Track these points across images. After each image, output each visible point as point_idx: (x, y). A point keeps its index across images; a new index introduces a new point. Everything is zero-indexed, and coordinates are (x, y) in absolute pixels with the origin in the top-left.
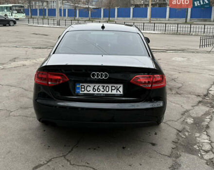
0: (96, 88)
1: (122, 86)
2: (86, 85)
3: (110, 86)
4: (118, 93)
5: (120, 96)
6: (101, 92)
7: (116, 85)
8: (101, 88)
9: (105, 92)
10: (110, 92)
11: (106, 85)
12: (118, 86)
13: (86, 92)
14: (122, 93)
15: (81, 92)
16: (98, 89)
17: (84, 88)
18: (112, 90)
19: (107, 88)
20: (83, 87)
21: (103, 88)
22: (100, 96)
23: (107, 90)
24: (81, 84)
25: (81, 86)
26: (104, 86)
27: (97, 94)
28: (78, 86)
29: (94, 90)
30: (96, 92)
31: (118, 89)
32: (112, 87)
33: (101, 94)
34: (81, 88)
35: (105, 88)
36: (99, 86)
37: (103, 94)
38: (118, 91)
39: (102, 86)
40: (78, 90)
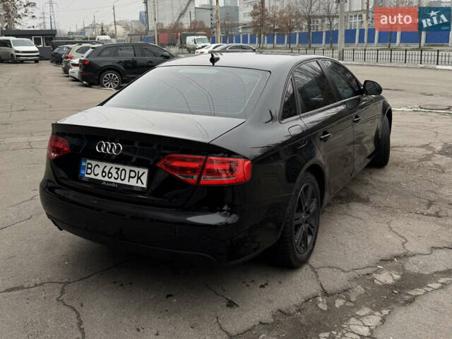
0: (107, 170)
1: (146, 171)
2: (94, 163)
3: (128, 168)
4: (139, 184)
5: (142, 191)
6: (112, 180)
7: (136, 169)
8: (114, 171)
9: (119, 181)
10: (126, 182)
11: (121, 167)
12: (141, 170)
13: (92, 176)
14: (145, 186)
15: (86, 176)
16: (109, 173)
17: (91, 169)
18: (130, 177)
19: (123, 172)
20: (90, 166)
21: (117, 173)
22: (111, 186)
23: (123, 178)
24: (88, 161)
25: (88, 164)
26: (118, 169)
27: (107, 182)
28: (83, 164)
29: (104, 174)
30: (106, 179)
31: (139, 178)
32: (131, 171)
33: (112, 183)
34: (88, 168)
35: (119, 172)
36: (111, 168)
37: (116, 183)
38: (139, 180)
39: (116, 168)
40: (82, 172)
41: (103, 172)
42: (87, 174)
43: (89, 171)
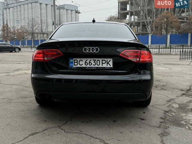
0: (88, 62)
1: (112, 60)
2: (78, 60)
3: (101, 60)
4: (109, 66)
5: (110, 69)
6: (92, 66)
7: (106, 59)
8: (92, 62)
9: (96, 66)
10: (101, 66)
11: (97, 59)
12: (109, 60)
13: (78, 66)
14: (112, 66)
15: (74, 66)
16: (90, 63)
17: (77, 62)
18: (102, 63)
19: (98, 61)
21: (94, 62)
22: (92, 69)
23: (98, 64)
24: (74, 59)
25: (74, 60)
26: (95, 60)
27: (89, 67)
28: (71, 61)
29: (86, 64)
30: (88, 66)
32: (102, 60)
33: (92, 67)
34: (75, 62)
35: (96, 62)
36: (91, 60)
37: (95, 67)
38: (108, 64)
39: (93, 60)
40: (71, 65)
41: (86, 63)
42: (74, 65)
43: (76, 64)
